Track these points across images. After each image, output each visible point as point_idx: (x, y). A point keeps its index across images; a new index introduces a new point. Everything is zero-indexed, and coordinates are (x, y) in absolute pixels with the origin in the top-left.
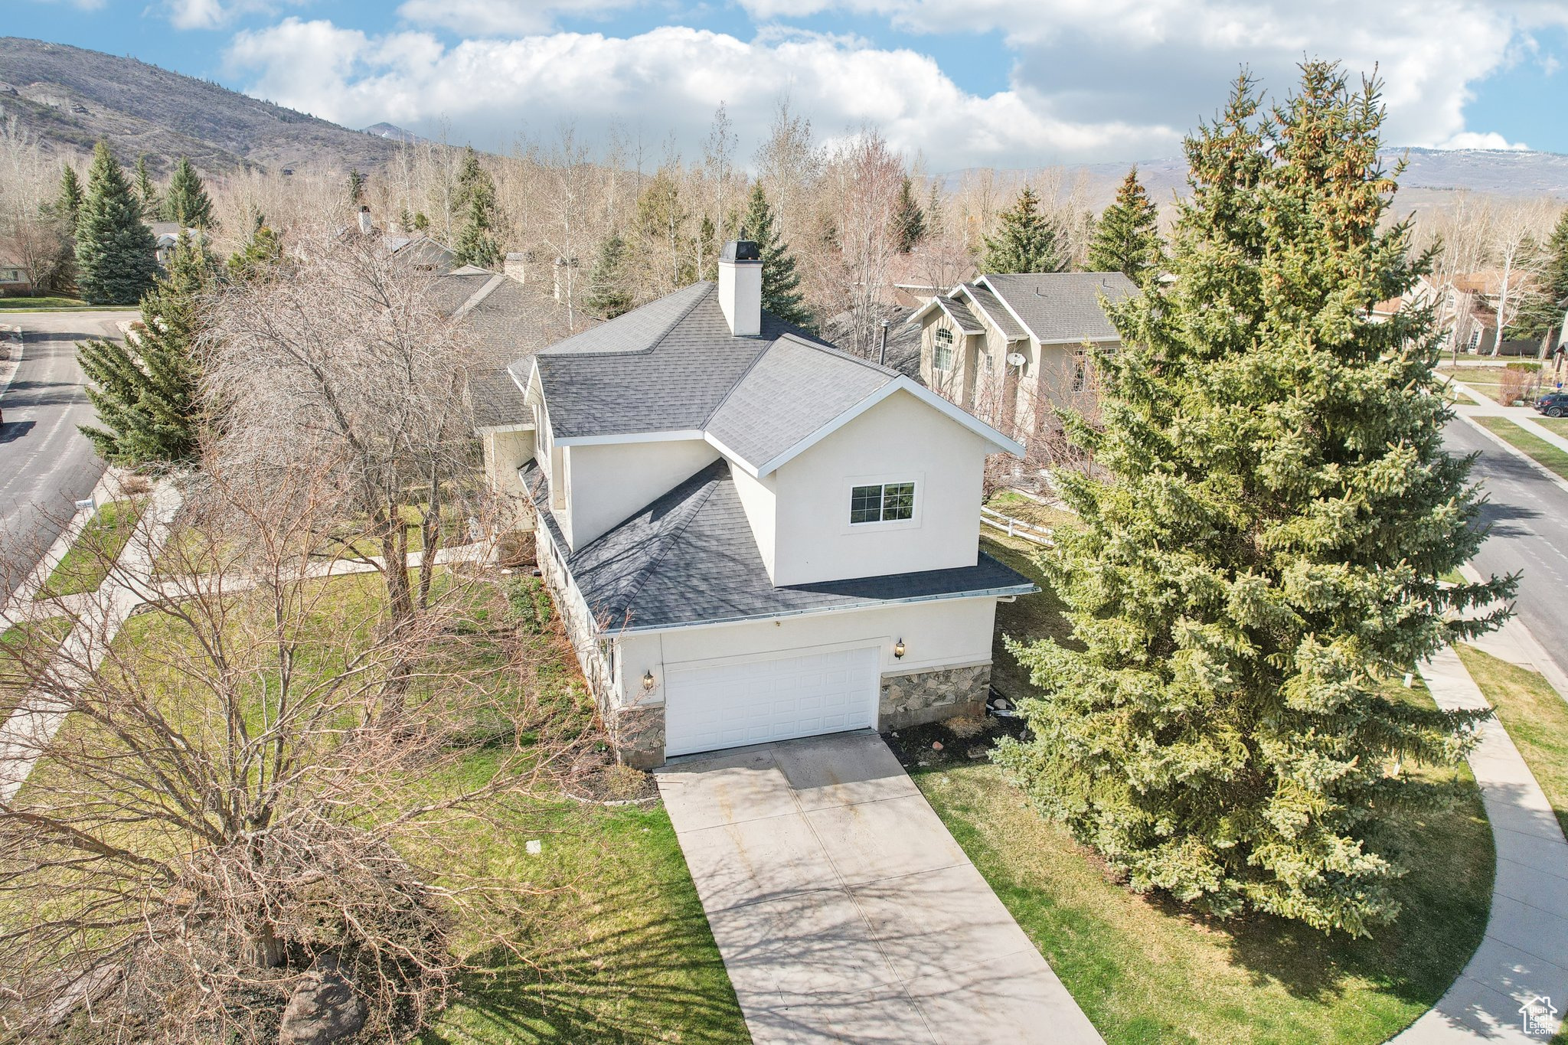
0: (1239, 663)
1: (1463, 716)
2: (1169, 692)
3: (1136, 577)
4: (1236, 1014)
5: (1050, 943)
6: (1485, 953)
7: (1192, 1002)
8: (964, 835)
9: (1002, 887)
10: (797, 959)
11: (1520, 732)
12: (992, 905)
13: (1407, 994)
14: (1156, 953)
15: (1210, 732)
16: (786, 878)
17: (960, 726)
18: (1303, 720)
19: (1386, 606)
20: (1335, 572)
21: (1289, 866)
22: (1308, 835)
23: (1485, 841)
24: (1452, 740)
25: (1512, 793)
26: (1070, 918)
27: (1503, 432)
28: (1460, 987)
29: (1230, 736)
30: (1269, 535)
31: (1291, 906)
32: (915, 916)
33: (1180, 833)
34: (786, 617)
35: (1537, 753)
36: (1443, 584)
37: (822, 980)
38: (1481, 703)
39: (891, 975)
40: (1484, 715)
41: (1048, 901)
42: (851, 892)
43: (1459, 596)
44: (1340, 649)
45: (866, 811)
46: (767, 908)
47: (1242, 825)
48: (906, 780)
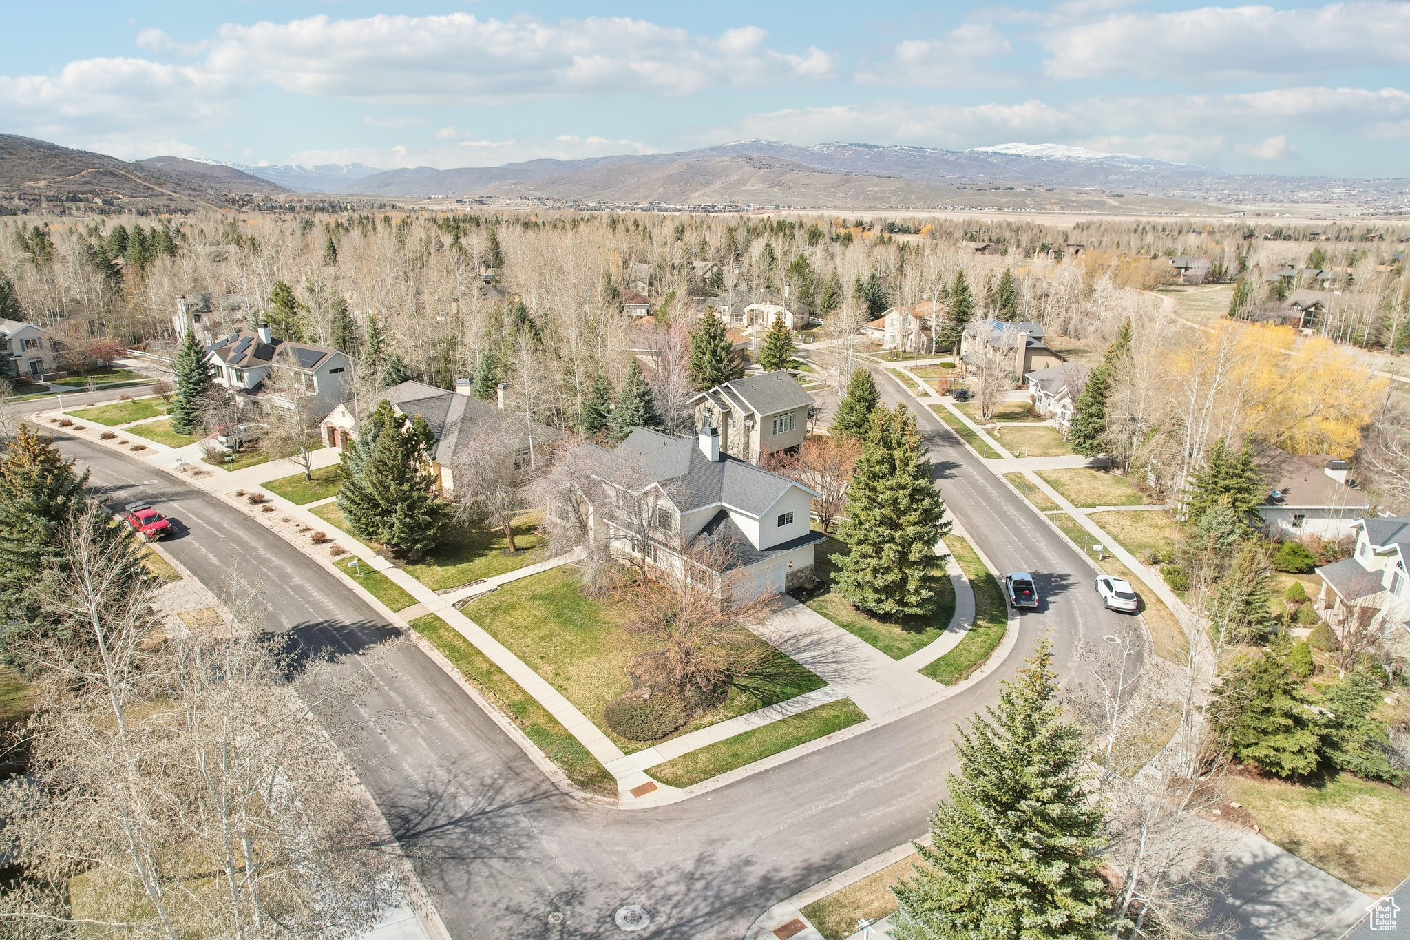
0: (899, 552)
1: (945, 556)
2: (882, 562)
3: (872, 535)
4: (906, 640)
5: (860, 636)
6: (955, 616)
7: (896, 640)
8: (825, 615)
9: (843, 626)
10: (805, 651)
11: (959, 558)
12: (843, 631)
13: (940, 628)
14: (884, 632)
15: (892, 570)
16: (789, 635)
17: (809, 586)
18: (915, 563)
19: (928, 534)
20: (918, 528)
21: (913, 599)
22: (917, 592)
23: (953, 591)
24: (943, 562)
25: (959, 577)
26: (861, 629)
27: (942, 415)
28: (950, 625)
29: (897, 571)
30: (903, 520)
31: (914, 611)
32: (827, 637)
33: (887, 599)
34: (766, 560)
35: (963, 564)
36: (938, 524)
37: (814, 654)
38: (949, 552)
39: (830, 649)
40: (949, 555)
41: (855, 626)
42: (809, 635)
43: (941, 526)
44: (920, 545)
45: (798, 615)
46: (789, 642)
47: (901, 593)
48: (801, 605)
